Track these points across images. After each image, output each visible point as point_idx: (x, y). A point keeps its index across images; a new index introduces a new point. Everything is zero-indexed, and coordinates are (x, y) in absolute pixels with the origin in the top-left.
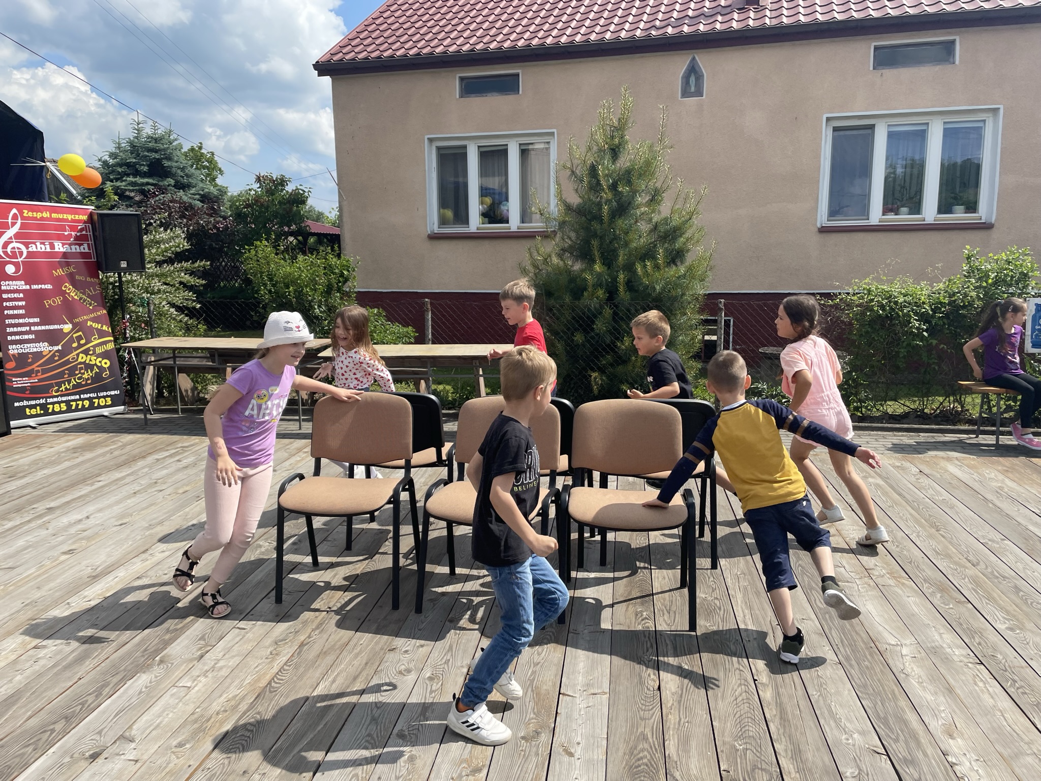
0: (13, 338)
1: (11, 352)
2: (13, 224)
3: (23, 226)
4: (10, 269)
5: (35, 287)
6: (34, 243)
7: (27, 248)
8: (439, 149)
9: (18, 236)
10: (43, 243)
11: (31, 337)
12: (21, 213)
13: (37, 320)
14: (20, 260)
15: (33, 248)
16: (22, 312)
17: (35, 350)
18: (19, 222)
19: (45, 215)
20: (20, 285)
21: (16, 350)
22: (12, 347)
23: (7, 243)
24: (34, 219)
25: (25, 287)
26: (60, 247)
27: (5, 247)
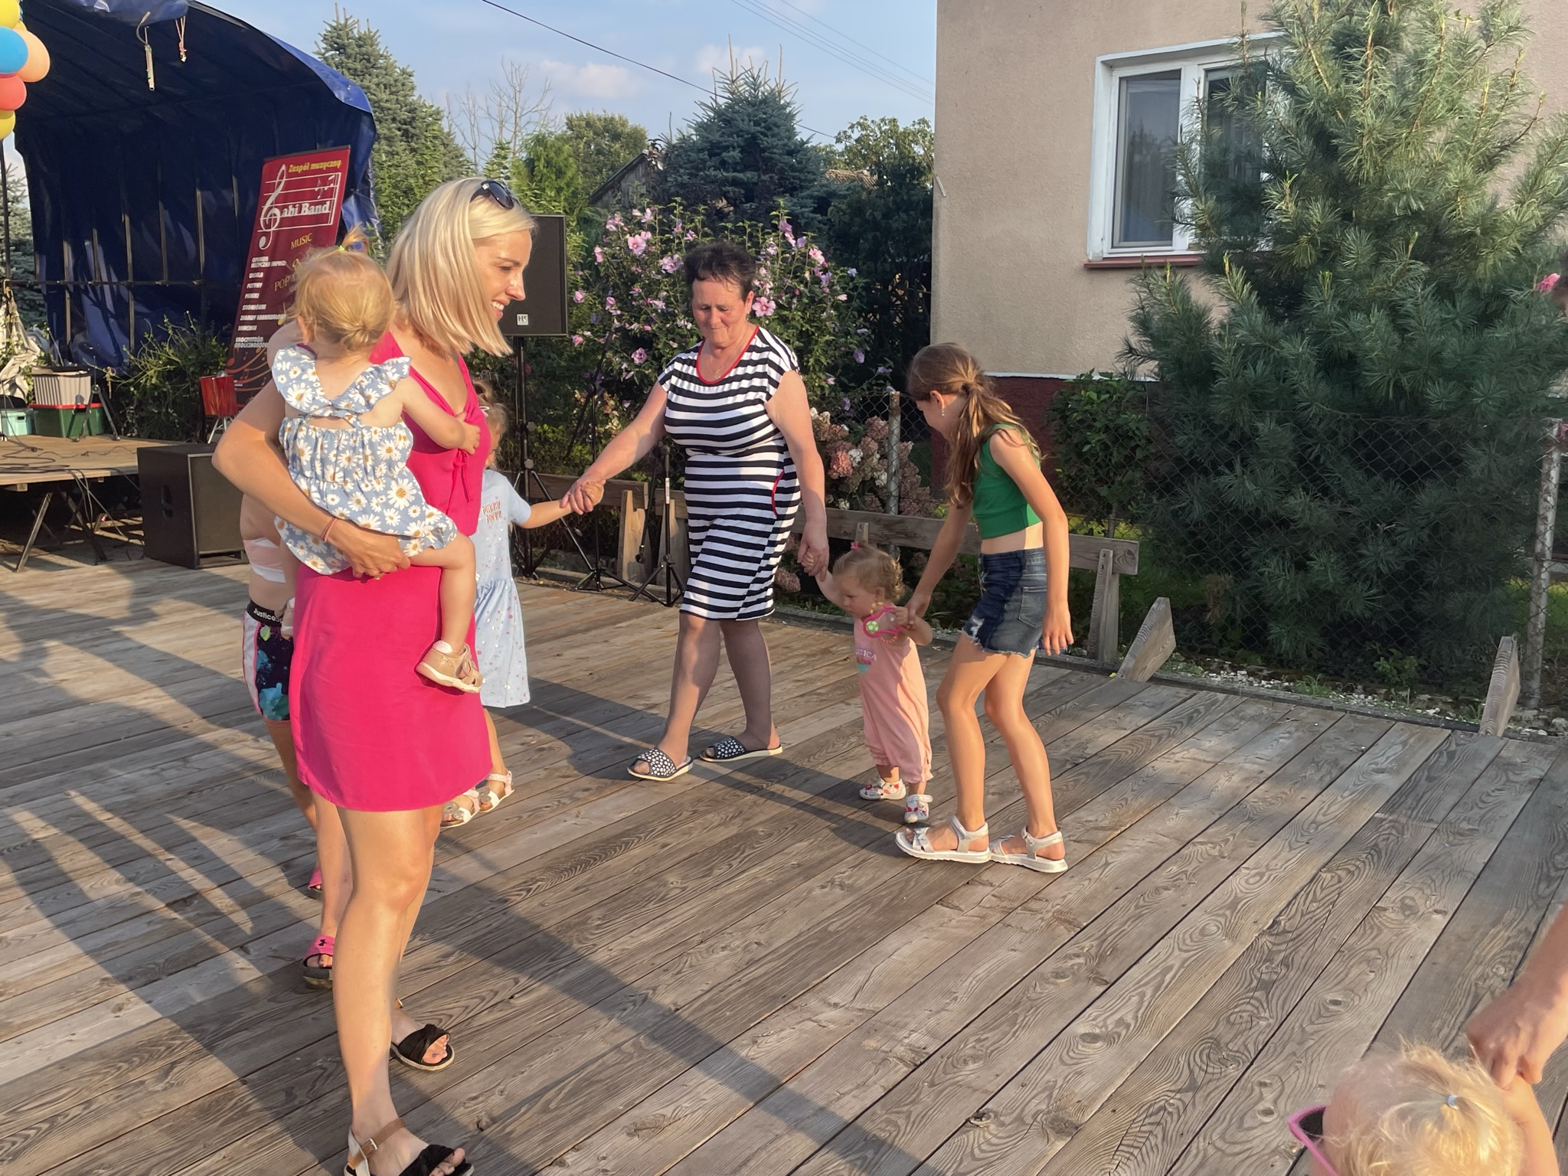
0: (245, 328)
1: (237, 346)
2: (280, 183)
3: (287, 186)
4: (263, 241)
5: (275, 264)
6: (287, 207)
7: (282, 213)
9: (277, 201)
10: (294, 206)
11: (254, 328)
12: (288, 168)
13: (263, 307)
14: (273, 229)
15: (285, 215)
16: (256, 296)
17: (252, 345)
18: (284, 180)
19: (306, 167)
20: (265, 262)
21: (240, 342)
22: (239, 339)
23: (270, 209)
24: (296, 174)
25: (266, 265)
26: (307, 210)
27: (265, 216)
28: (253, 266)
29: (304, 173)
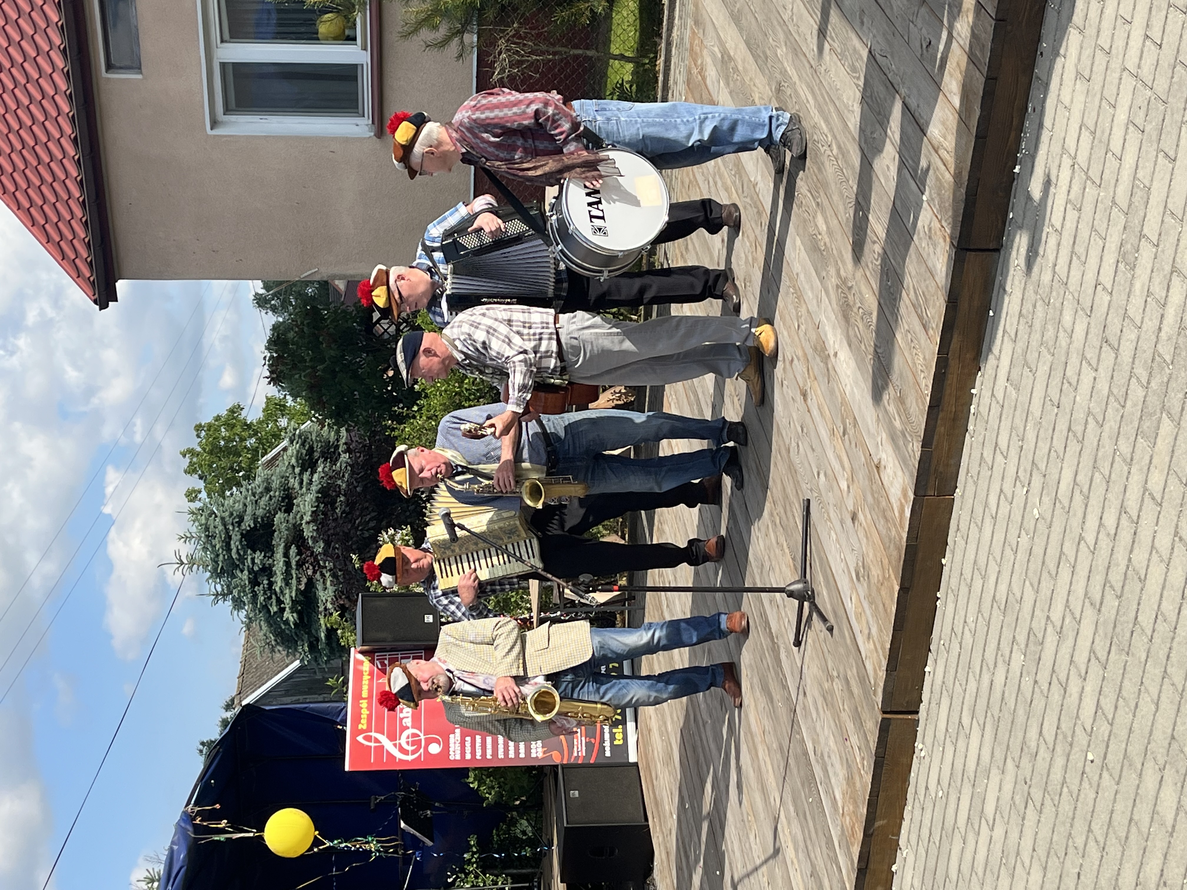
1: (540, 755)
2: (377, 741)
3: (380, 731)
4: (435, 749)
7: (408, 728)
8: (227, 110)
12: (362, 731)
14: (422, 737)
15: (408, 722)
22: (533, 755)
24: (369, 717)
27: (407, 753)
28: (458, 757)
29: (369, 708)
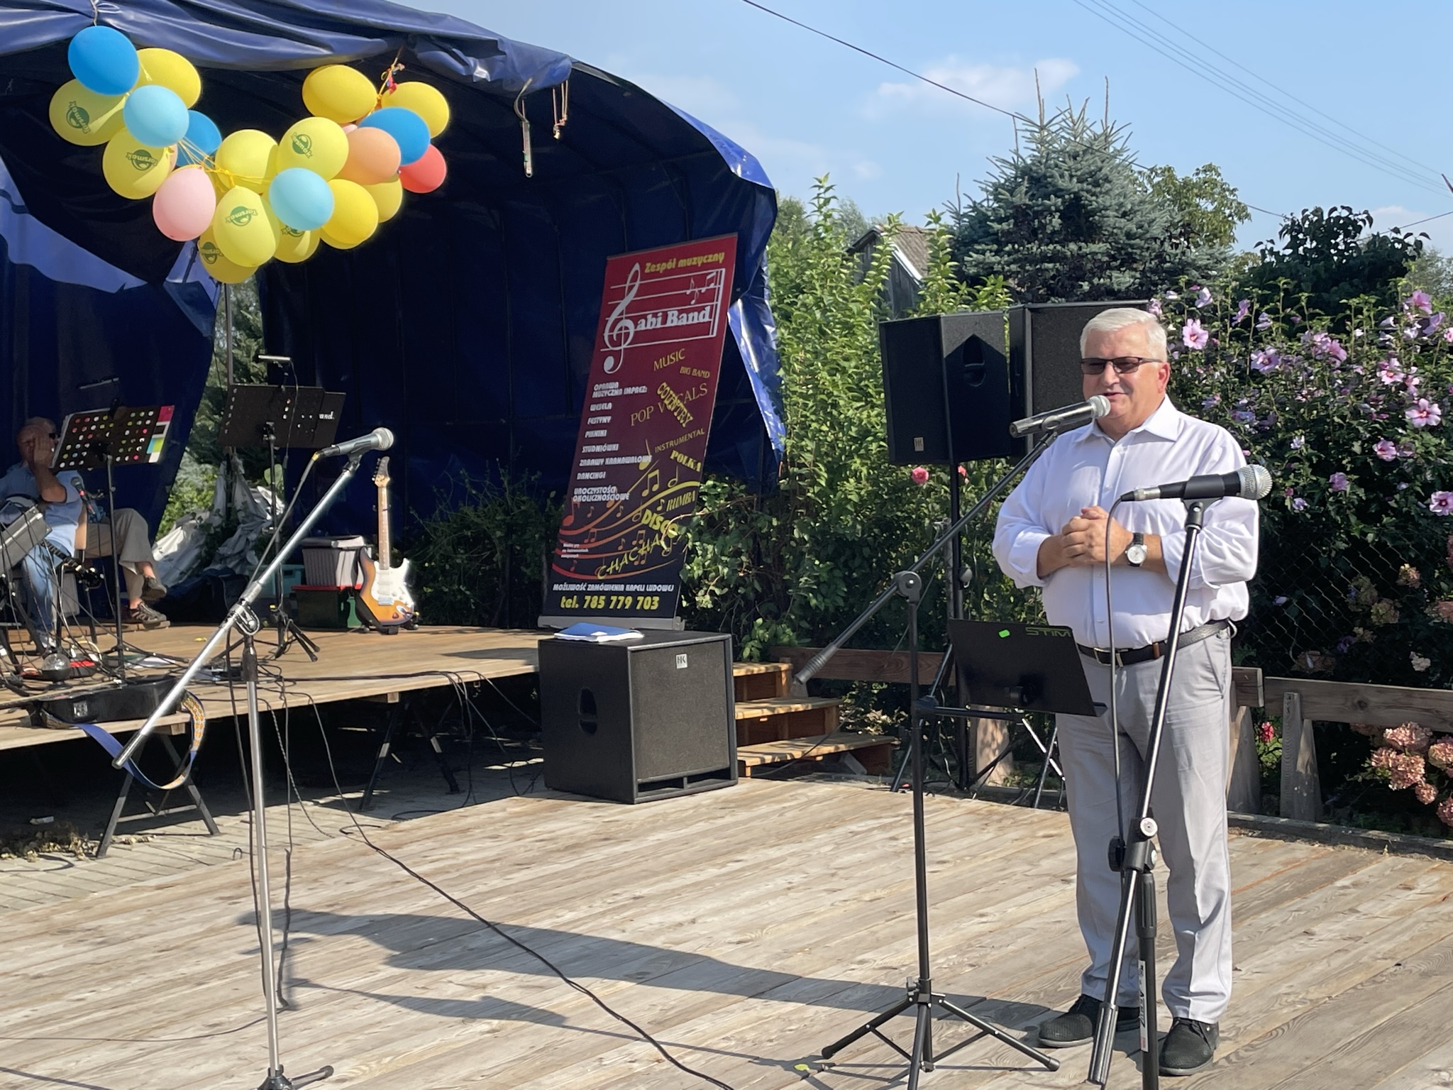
2: (631, 288)
3: (643, 290)
4: (609, 363)
6: (645, 317)
7: (636, 325)
9: (629, 309)
10: (655, 315)
11: (602, 475)
12: (643, 268)
13: (615, 447)
14: (624, 346)
15: (642, 327)
16: (603, 433)
17: (600, 498)
18: (638, 283)
19: (671, 265)
20: (613, 389)
21: (580, 496)
22: (577, 491)
23: (617, 321)
24: (656, 274)
25: (617, 393)
26: (674, 319)
27: (612, 329)
28: (595, 395)
29: (667, 273)
